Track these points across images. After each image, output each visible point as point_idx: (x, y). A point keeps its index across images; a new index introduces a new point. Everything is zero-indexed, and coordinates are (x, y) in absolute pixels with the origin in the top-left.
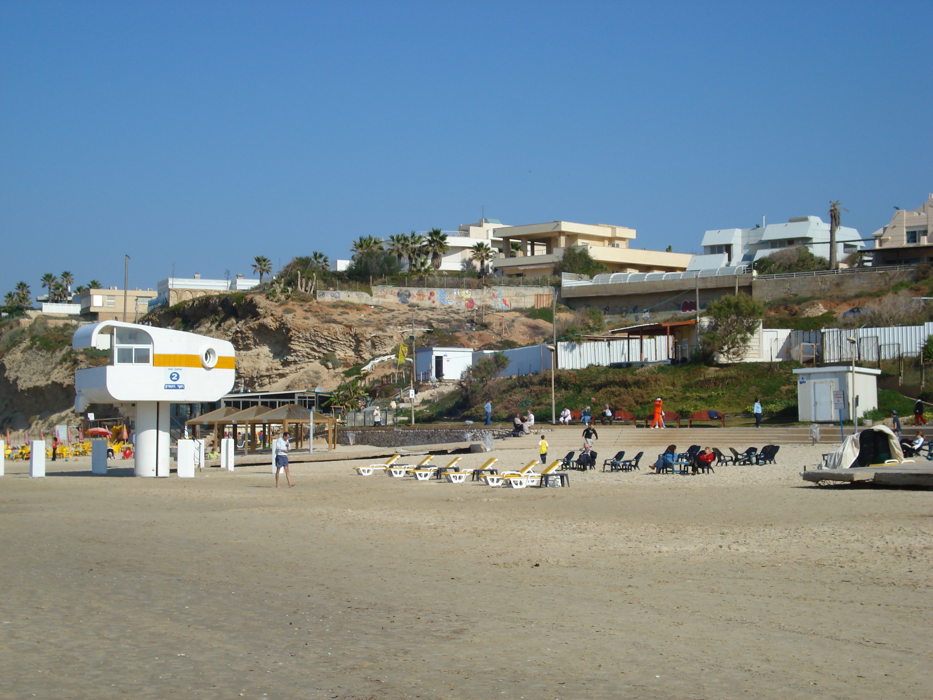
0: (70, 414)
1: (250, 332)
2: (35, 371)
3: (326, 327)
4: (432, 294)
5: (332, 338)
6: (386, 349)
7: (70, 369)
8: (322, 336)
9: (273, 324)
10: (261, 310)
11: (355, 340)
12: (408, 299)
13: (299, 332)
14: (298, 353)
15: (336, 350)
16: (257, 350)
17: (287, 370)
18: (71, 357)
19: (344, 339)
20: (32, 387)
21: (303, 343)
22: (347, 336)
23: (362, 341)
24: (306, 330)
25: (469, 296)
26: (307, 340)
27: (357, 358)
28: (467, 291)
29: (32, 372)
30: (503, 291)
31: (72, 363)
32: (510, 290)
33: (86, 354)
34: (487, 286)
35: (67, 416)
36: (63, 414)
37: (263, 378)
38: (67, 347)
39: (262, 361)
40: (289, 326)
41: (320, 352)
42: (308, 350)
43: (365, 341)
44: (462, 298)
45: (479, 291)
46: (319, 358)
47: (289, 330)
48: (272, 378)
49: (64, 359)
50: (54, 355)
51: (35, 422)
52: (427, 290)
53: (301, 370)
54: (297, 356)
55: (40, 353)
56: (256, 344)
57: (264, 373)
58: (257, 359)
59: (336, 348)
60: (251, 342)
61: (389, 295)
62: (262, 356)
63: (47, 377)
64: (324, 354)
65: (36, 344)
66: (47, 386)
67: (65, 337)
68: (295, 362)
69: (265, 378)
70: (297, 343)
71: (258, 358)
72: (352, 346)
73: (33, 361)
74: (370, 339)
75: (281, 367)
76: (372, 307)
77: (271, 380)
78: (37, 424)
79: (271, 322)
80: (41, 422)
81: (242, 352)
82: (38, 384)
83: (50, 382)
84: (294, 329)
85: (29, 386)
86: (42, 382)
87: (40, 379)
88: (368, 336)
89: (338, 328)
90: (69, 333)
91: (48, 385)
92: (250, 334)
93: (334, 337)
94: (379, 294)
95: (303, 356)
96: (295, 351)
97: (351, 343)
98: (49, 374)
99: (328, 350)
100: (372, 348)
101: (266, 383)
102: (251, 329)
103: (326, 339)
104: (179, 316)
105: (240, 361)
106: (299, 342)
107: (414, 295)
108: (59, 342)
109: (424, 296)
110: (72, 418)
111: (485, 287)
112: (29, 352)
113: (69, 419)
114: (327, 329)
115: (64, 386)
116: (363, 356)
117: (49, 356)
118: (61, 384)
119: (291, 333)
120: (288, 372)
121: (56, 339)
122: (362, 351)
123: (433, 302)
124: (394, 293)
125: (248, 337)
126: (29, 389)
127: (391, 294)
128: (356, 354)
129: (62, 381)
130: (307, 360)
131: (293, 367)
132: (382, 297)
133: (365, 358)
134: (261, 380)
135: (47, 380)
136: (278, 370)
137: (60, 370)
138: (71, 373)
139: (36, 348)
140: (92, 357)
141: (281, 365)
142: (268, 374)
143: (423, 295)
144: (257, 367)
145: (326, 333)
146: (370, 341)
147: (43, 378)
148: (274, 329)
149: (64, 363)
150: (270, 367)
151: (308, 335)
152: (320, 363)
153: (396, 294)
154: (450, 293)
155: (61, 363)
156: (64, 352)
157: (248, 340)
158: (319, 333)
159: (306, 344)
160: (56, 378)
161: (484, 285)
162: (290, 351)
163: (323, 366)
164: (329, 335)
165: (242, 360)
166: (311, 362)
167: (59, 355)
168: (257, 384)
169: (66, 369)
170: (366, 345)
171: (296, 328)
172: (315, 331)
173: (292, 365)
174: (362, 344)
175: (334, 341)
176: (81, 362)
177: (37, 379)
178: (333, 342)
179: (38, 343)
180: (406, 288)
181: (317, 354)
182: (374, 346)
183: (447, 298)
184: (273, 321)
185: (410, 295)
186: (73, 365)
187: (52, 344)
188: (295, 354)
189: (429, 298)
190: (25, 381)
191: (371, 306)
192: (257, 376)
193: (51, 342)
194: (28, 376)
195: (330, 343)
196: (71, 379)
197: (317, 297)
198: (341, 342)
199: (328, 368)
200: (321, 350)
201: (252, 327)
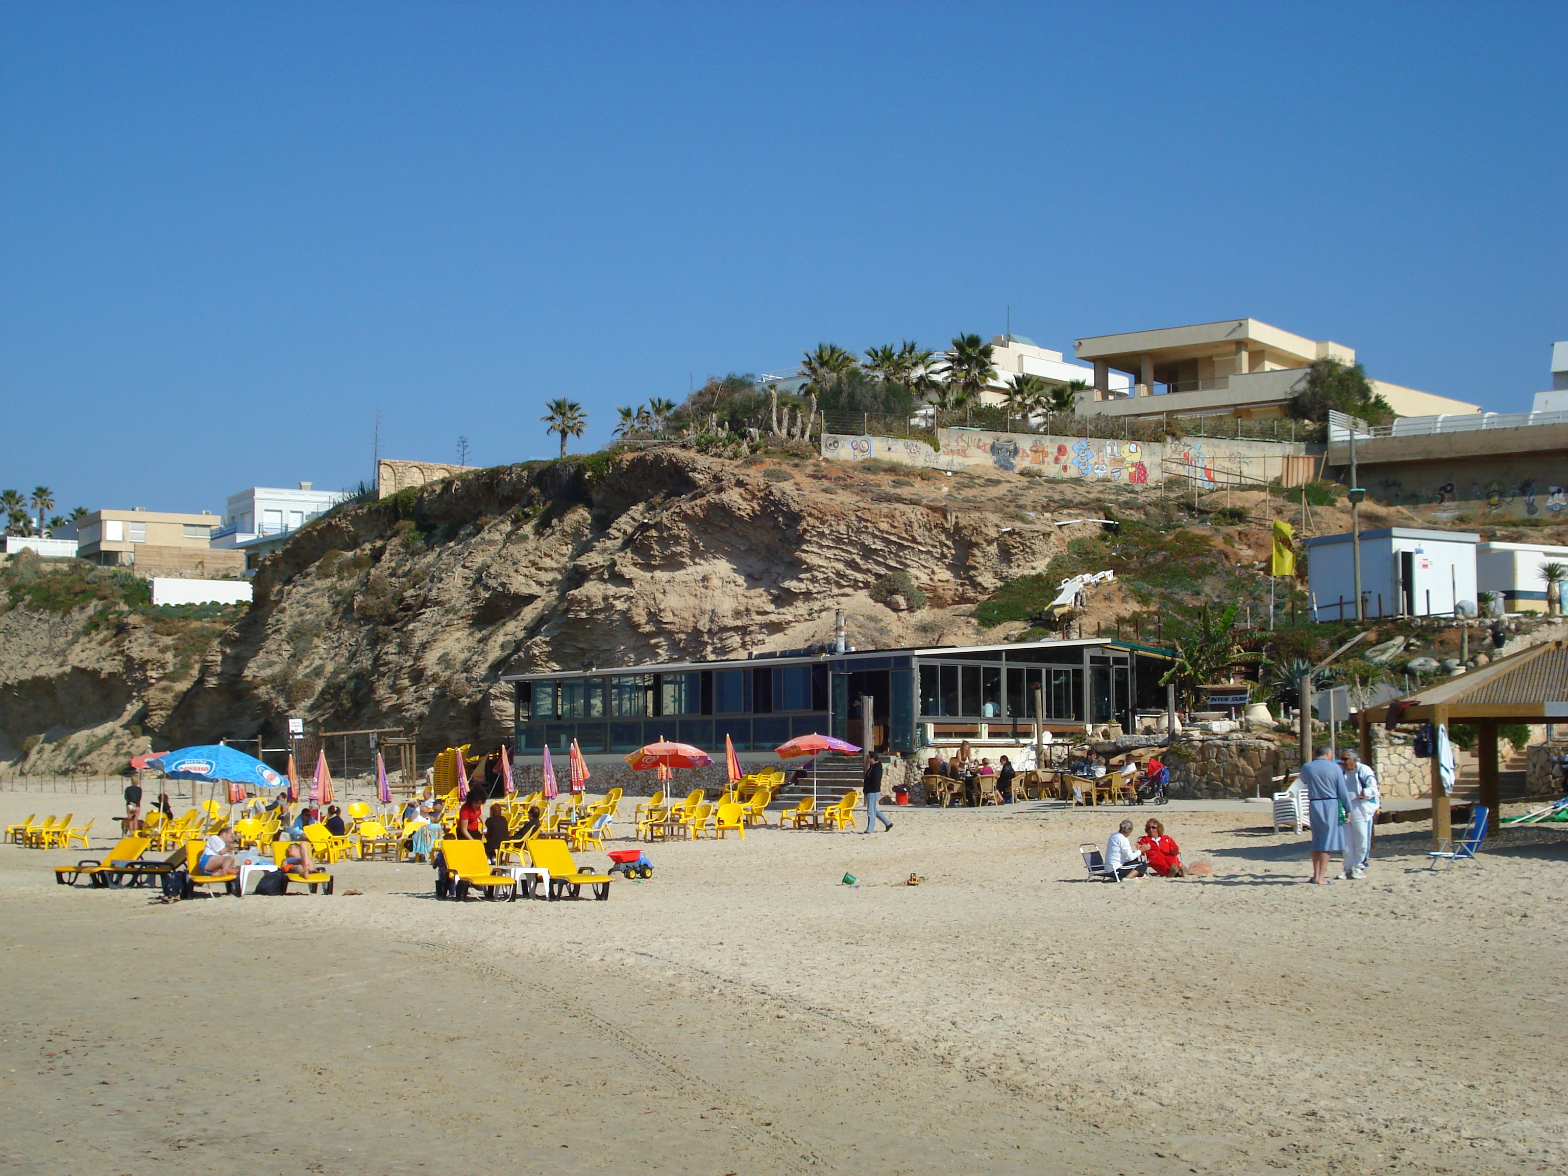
0: (120, 731)
1: (683, 525)
2: (31, 649)
3: (886, 510)
4: (1061, 450)
5: (900, 538)
6: (1035, 564)
7: (109, 644)
8: (878, 534)
9: (744, 505)
10: (701, 476)
11: (954, 542)
12: (1012, 460)
13: (823, 522)
14: (816, 573)
15: (907, 566)
16: (699, 568)
17: (788, 614)
18: (108, 620)
19: (928, 540)
20: (30, 678)
21: (829, 547)
22: (934, 532)
23: (977, 545)
24: (839, 516)
25: (1136, 458)
26: (838, 540)
27: (962, 585)
28: (1133, 447)
29: (24, 650)
30: (1204, 449)
31: (114, 632)
32: (1218, 446)
33: (143, 614)
34: (1173, 435)
35: (112, 734)
36: (101, 731)
37: (725, 635)
38: (95, 602)
39: (718, 593)
40: (795, 507)
41: (868, 571)
42: (840, 566)
43: (985, 545)
44: (1122, 461)
45: (1156, 446)
46: (867, 585)
47: (796, 518)
48: (751, 632)
49: (93, 625)
50: (67, 618)
51: (36, 748)
52: (1051, 441)
53: (824, 614)
54: (814, 580)
55: (36, 616)
56: (696, 553)
57: (731, 623)
58: (703, 590)
59: (908, 562)
60: (683, 548)
61: (973, 450)
62: (715, 582)
63: (60, 659)
64: (878, 576)
65: (23, 600)
66: (61, 676)
67: (88, 583)
68: (808, 596)
69: (732, 633)
70: (816, 550)
71: (706, 588)
72: (946, 557)
73: (24, 630)
74: (997, 539)
75: (771, 607)
76: (949, 474)
77: (747, 638)
78: (40, 751)
79: (740, 501)
80: (48, 747)
81: (658, 574)
82: (42, 672)
83: (68, 669)
84: (810, 515)
85: (22, 678)
86: (50, 669)
87: (44, 663)
88: (992, 533)
89: (915, 514)
90: (95, 576)
91: (64, 674)
92: (682, 530)
93: (904, 535)
94: (953, 446)
95: (827, 580)
96: (810, 569)
97: (945, 550)
98: (63, 652)
99: (889, 567)
100: (1001, 562)
101: (735, 645)
102: (685, 518)
103: (884, 540)
104: (408, 516)
105: (659, 596)
106: (821, 547)
107: (1024, 452)
108: (76, 595)
109: (1046, 454)
110: (125, 739)
111: (1169, 439)
112: (10, 614)
113: (121, 741)
114: (886, 516)
115: (102, 676)
116: (979, 579)
117: (58, 619)
118: (95, 673)
119: (804, 524)
120: (790, 618)
121: (68, 590)
122: (975, 568)
123: (1065, 468)
124: (985, 445)
125: (679, 537)
126: (21, 682)
127: (979, 447)
128: (958, 576)
129: (97, 666)
130: (836, 591)
131: (801, 607)
132: (959, 454)
133: (985, 585)
134: (721, 639)
135: (61, 665)
136: (766, 613)
137: (88, 646)
138: (115, 650)
139: (26, 607)
140: (157, 620)
141: (772, 601)
142: (739, 623)
143: (1043, 452)
144: (708, 607)
145: (884, 526)
146: (995, 544)
147: (52, 661)
148: (747, 518)
149: (94, 633)
150: (742, 608)
151: (842, 528)
152: (871, 597)
153: (988, 448)
154: (1099, 450)
155: (86, 633)
156: (90, 611)
157: (677, 544)
158: (869, 524)
159: (836, 552)
160: (81, 661)
161: (1168, 433)
162: (796, 567)
163: (881, 605)
164: (894, 531)
165: (664, 592)
166: (844, 595)
167: (79, 618)
168: (709, 648)
169: (101, 644)
170: (985, 555)
171: (815, 512)
172: (860, 519)
173: (799, 603)
174: (976, 552)
175: (906, 543)
176: (135, 628)
177: (37, 664)
178: (901, 547)
179: (28, 598)
180: (1009, 436)
181: (860, 577)
182: (1006, 555)
183: (1092, 461)
184: (745, 499)
185: (1016, 451)
186: (115, 636)
187: (60, 599)
188: (808, 575)
189: (1057, 460)
190: (11, 668)
191: (946, 471)
192: (710, 631)
193: (57, 595)
194: (17, 658)
195: (894, 548)
196: (116, 662)
197: (823, 449)
198: (921, 548)
199: (897, 609)
200: (872, 566)
201: (689, 512)
